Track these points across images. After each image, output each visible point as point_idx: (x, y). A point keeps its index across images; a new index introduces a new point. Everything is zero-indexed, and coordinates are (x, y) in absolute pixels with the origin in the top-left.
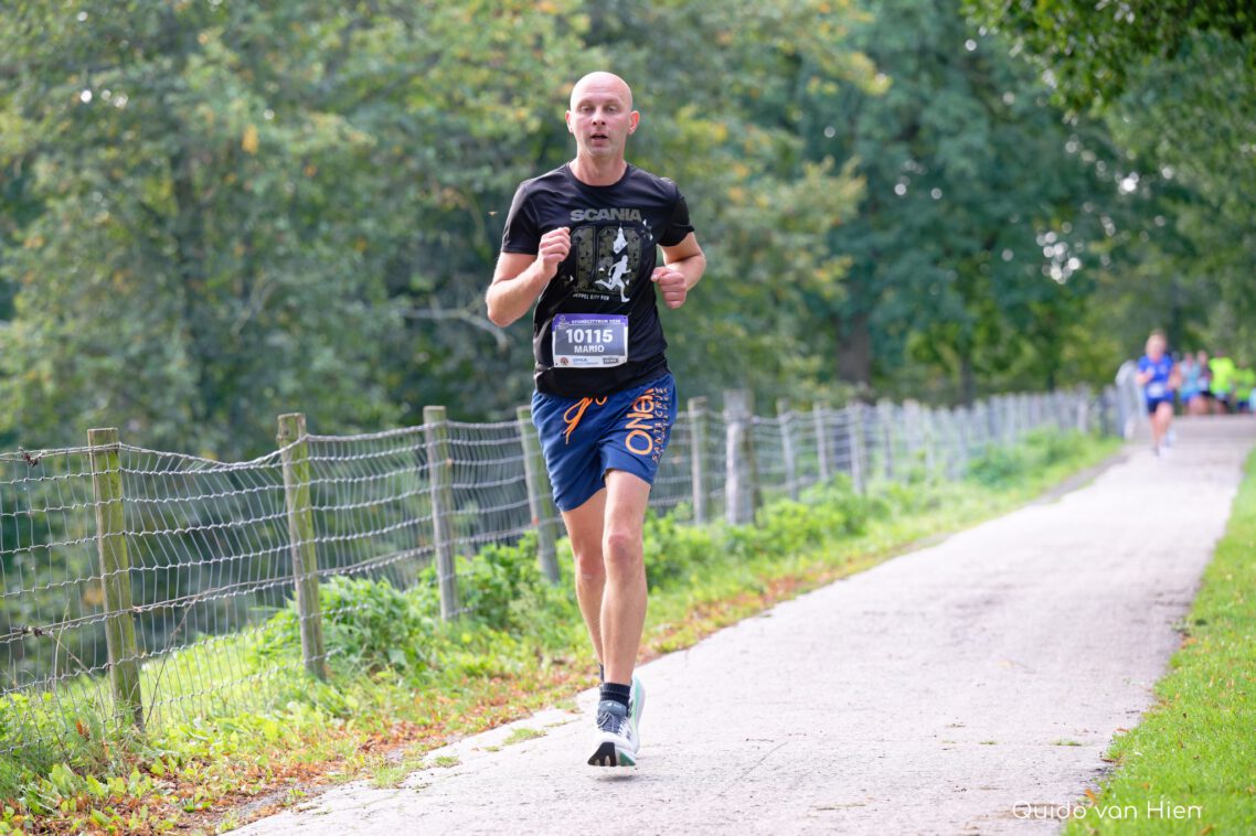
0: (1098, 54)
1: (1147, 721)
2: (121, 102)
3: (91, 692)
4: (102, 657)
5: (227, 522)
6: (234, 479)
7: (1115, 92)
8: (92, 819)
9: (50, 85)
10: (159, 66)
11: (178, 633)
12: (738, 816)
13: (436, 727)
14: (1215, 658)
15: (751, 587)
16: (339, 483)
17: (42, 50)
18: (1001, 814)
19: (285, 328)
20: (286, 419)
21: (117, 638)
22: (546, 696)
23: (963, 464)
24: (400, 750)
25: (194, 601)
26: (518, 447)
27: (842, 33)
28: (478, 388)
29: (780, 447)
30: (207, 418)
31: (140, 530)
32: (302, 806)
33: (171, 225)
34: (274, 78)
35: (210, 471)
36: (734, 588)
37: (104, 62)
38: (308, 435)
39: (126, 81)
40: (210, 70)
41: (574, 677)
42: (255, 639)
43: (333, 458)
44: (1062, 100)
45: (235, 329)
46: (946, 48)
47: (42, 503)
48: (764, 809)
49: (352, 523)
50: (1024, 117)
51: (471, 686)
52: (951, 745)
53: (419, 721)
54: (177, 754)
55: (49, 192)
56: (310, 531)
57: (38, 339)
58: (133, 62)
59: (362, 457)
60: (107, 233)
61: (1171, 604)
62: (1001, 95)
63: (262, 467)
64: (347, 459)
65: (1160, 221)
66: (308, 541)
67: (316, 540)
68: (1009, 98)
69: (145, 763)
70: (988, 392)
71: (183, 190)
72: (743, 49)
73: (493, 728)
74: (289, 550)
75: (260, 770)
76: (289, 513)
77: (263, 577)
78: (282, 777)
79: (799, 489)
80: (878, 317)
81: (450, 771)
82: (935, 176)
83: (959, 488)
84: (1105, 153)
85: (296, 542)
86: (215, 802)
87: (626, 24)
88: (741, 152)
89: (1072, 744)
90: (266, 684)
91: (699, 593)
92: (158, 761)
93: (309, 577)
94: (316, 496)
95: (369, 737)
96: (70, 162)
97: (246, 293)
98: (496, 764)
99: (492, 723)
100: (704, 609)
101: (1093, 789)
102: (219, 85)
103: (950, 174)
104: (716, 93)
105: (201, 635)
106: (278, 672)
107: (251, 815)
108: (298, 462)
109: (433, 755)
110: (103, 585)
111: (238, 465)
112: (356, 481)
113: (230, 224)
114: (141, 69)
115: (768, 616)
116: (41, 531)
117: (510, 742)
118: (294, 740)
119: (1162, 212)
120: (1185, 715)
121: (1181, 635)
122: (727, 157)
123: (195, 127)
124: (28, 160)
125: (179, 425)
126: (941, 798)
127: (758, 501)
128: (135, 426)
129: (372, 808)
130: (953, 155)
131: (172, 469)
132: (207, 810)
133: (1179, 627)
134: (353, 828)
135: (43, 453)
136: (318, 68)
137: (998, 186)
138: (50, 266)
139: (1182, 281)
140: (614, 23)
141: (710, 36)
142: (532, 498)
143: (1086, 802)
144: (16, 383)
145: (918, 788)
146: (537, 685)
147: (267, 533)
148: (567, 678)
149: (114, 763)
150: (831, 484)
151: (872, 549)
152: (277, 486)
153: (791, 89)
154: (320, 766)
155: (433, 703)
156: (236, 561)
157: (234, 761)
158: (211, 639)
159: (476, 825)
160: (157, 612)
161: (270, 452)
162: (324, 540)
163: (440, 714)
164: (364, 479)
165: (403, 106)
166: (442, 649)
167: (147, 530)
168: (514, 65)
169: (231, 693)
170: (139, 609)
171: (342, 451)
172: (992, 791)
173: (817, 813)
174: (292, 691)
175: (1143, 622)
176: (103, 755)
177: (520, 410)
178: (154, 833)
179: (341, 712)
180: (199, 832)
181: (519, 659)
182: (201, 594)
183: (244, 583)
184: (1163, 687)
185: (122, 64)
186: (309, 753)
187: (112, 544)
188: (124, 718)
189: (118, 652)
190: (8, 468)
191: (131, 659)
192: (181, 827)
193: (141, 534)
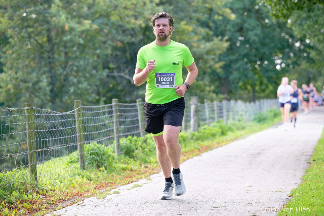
1: (300, 186)
2: (34, 16)
3: (24, 172)
4: (27, 163)
6: (63, 117)
8: (24, 206)
9: (15, 11)
10: (44, 7)
11: (47, 157)
12: (192, 208)
13: (114, 183)
14: (318, 170)
15: (197, 148)
16: (90, 118)
17: (14, 2)
20: (77, 102)
21: (31, 158)
22: (143, 176)
23: (253, 117)
24: (105, 189)
25: (51, 149)
26: (137, 110)
27: (223, 3)
29: (205, 112)
31: (37, 129)
32: (79, 203)
35: (56, 115)
36: (192, 148)
37: (29, 5)
38: (82, 106)
39: (35, 11)
40: (57, 8)
41: (150, 171)
42: (67, 159)
43: (88, 112)
46: (250, 8)
47: (11, 122)
48: (199, 207)
49: (93, 129)
50: (271, 26)
51: (123, 172)
52: (249, 191)
53: (109, 182)
54: (46, 189)
56: (82, 131)
57: (9, 78)
58: (37, 5)
59: (96, 112)
60: (30, 51)
61: (306, 155)
62: (265, 20)
63: (70, 114)
65: (305, 55)
66: (81, 134)
67: (84, 133)
68: (267, 21)
70: (259, 98)
71: (49, 40)
72: (197, 7)
73: (129, 184)
74: (76, 136)
75: (68, 194)
76: (77, 126)
77: (70, 143)
78: (73, 195)
79: (210, 123)
80: (231, 78)
81: (117, 195)
82: (247, 41)
83: (251, 123)
84: (292, 36)
85: (78, 134)
86: (56, 202)
88: (196, 34)
89: (280, 192)
90: (69, 171)
91: (184, 150)
92: (41, 190)
93: (81, 143)
94: (84, 122)
95: (96, 185)
97: (65, 67)
98: (130, 193)
99: (129, 182)
100: (184, 154)
101: (285, 204)
102: (58, 12)
103: (251, 40)
104: (191, 18)
105: (53, 157)
106: (73, 168)
107: (65, 205)
108: (79, 113)
109: (113, 191)
110: (28, 144)
111: (63, 113)
113: (61, 49)
114: (39, 7)
115: (201, 156)
116: (12, 130)
117: (133, 188)
118: (77, 185)
119: (306, 52)
120: (310, 185)
121: (309, 164)
122: (193, 34)
123: (53, 23)
126: (246, 205)
127: (199, 126)
129: (97, 204)
130: (252, 36)
131: (46, 114)
132: (54, 204)
133: (308, 162)
134: (92, 209)
135: (13, 109)
136: (86, 8)
137: (263, 45)
138: (14, 59)
139: (311, 70)
141: (189, 3)
142: (140, 124)
143: (283, 207)
144: (4, 90)
145: (240, 202)
146: (140, 173)
147: (71, 131)
148: (148, 171)
149: (29, 191)
150: (218, 122)
151: (229, 139)
152: (74, 119)
153: (210, 18)
154: (83, 193)
155: (113, 177)
156: (63, 138)
157: (61, 191)
158: (55, 159)
159: (124, 209)
160: (42, 151)
161: (72, 110)
162: (86, 133)
163: (115, 180)
164: (96, 118)
165: (109, 19)
166: (116, 163)
167: (40, 130)
168: (138, 10)
169: (61, 173)
170: (37, 151)
171: (91, 110)
172: (259, 204)
173: (213, 208)
174: (76, 173)
175: (299, 160)
176: (27, 189)
177: (137, 100)
178: (40, 209)
179: (89, 179)
180: (52, 210)
181: (136, 166)
182: (53, 147)
183: (64, 144)
184: (304, 177)
185: (35, 6)
186: (81, 189)
187: (30, 133)
188: (32, 179)
189: (31, 162)
190: (3, 112)
191: (35, 164)
192: (47, 208)
193: (38, 131)
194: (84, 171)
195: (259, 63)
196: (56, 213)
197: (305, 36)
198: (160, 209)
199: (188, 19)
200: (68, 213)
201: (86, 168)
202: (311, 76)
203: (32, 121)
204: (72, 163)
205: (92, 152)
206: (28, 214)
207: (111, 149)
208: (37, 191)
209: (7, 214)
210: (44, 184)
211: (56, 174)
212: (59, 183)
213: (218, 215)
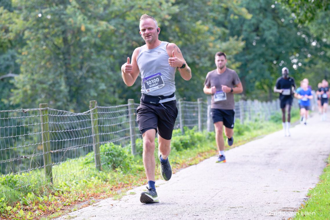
0: (308, 9)
1: (317, 186)
2: (49, 17)
3: (39, 173)
4: (42, 165)
5: (76, 129)
6: (78, 117)
7: (312, 19)
8: (39, 207)
9: (30, 12)
10: (60, 8)
11: (62, 158)
12: (209, 209)
13: (130, 184)
15: (213, 148)
16: (105, 119)
17: (29, 3)
18: (279, 210)
19: (92, 77)
20: (92, 102)
21: (46, 159)
23: (269, 117)
24: (121, 190)
25: (66, 150)
27: (239, 3)
30: (71, 101)
31: (53, 130)
32: (94, 204)
33: (62, 50)
34: (90, 11)
35: (72, 115)
36: (209, 148)
37: (45, 6)
38: (97, 106)
39: (51, 12)
40: (73, 9)
42: (82, 160)
43: (104, 113)
44: (298, 21)
45: (78, 78)
46: (266, 7)
47: (27, 123)
48: (216, 208)
49: (108, 129)
50: (287, 26)
51: (139, 173)
52: (266, 191)
53: (125, 182)
54: (62, 190)
56: (97, 132)
57: (26, 79)
58: (53, 6)
59: (112, 112)
60: (45, 52)
61: (324, 155)
62: (281, 20)
63: (85, 114)
64: (108, 113)
65: (322, 53)
66: (97, 134)
67: (99, 134)
68: (283, 20)
71: (65, 40)
72: (213, 6)
73: (145, 185)
74: (92, 137)
75: (84, 195)
76: (92, 127)
77: (85, 144)
78: (89, 197)
80: (248, 77)
81: (133, 196)
82: (263, 41)
83: (268, 123)
84: (308, 35)
85: (94, 134)
86: (72, 203)
88: (212, 33)
89: (298, 192)
90: (85, 172)
91: (200, 150)
92: (57, 192)
93: (97, 144)
94: (99, 122)
95: (112, 186)
96: (35, 32)
97: (81, 68)
99: (145, 183)
100: (200, 154)
101: (303, 204)
102: (75, 13)
103: (267, 41)
104: (206, 18)
105: (68, 159)
106: (89, 168)
107: (81, 207)
108: (95, 113)
109: (129, 191)
110: (43, 145)
111: (79, 114)
112: (110, 118)
113: (78, 50)
114: (55, 8)
116: (27, 130)
118: (92, 186)
119: (323, 51)
120: (327, 185)
121: (326, 163)
122: (209, 34)
123: (68, 24)
124: (24, 31)
125: (64, 103)
126: (263, 205)
128: (51, 103)
130: (269, 35)
131: (62, 114)
132: (69, 205)
133: (326, 161)
134: (108, 211)
135: (27, 110)
136: (102, 9)
137: (280, 44)
138: (30, 60)
139: (328, 69)
141: (205, 3)
143: (301, 207)
144: (20, 91)
145: (257, 203)
146: (157, 173)
147: (86, 131)
149: (45, 192)
151: (245, 139)
152: (89, 120)
153: (226, 18)
154: (99, 194)
156: (78, 139)
157: (77, 192)
158: (71, 160)
159: (140, 211)
160: (57, 152)
161: (87, 111)
162: (101, 134)
163: (131, 181)
164: (112, 118)
165: (124, 19)
166: (132, 163)
167: (55, 131)
168: (153, 10)
169: (76, 174)
170: (52, 152)
171: (106, 111)
173: (230, 209)
174: (92, 174)
175: (316, 159)
176: (42, 190)
178: (55, 211)
179: (106, 180)
180: (67, 211)
182: (69, 148)
183: (80, 145)
184: (322, 177)
185: (50, 7)
186: (97, 190)
187: (45, 135)
188: (48, 180)
189: (46, 163)
190: (18, 113)
191: (50, 165)
192: (63, 210)
193: (53, 132)
194: (101, 172)
195: (275, 62)
196: (71, 214)
197: (321, 35)
198: (176, 210)
199: (204, 19)
200: (83, 214)
201: (102, 169)
203: (47, 122)
204: (87, 164)
205: (108, 152)
206: (43, 216)
207: (127, 150)
208: (53, 193)
209: (23, 216)
210: (59, 185)
211: (72, 175)
212: (75, 184)
213: (235, 216)
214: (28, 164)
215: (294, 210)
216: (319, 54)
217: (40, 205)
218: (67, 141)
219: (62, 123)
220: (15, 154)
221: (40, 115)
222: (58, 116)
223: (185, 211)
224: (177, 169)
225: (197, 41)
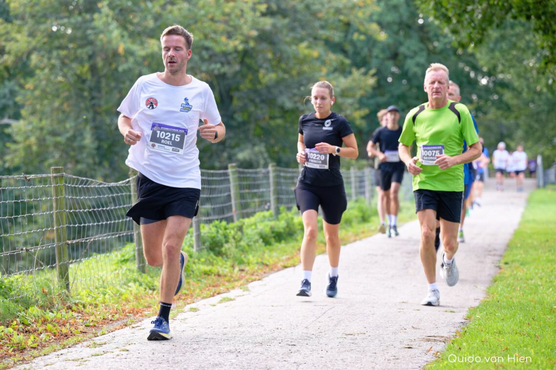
1: (482, 303)
2: (69, 31)
3: (48, 275)
4: (54, 262)
5: (107, 207)
6: (111, 190)
7: (479, 42)
8: (48, 328)
9: (39, 23)
10: (85, 18)
11: (85, 253)
12: (312, 336)
13: (190, 295)
14: (511, 278)
17: (37, 8)
18: (421, 340)
21: (60, 253)
22: (238, 284)
24: (175, 304)
25: (92, 240)
26: (228, 181)
27: (367, 15)
28: (211, 156)
30: (100, 164)
31: (71, 209)
32: (134, 325)
33: (88, 83)
34: (131, 23)
37: (62, 15)
39: (71, 23)
40: (104, 19)
41: (248, 277)
42: (116, 256)
44: (457, 44)
46: (410, 22)
47: (30, 197)
48: (323, 334)
50: (441, 52)
51: (205, 278)
52: (402, 310)
53: (183, 292)
54: (83, 302)
55: (37, 67)
57: (30, 128)
58: (73, 16)
60: (61, 86)
61: (494, 255)
62: (433, 43)
63: (122, 185)
65: (496, 97)
68: (436, 44)
69: (69, 306)
71: (93, 69)
72: (326, 21)
73: (213, 296)
75: (117, 310)
77: (121, 230)
78: (126, 313)
81: (195, 314)
82: (404, 74)
84: (476, 68)
86: (98, 323)
87: (279, 7)
88: (324, 63)
90: (121, 275)
92: (75, 305)
96: (47, 56)
98: (215, 311)
99: (213, 294)
101: (459, 330)
102: (107, 24)
103: (410, 74)
104: (316, 38)
105: (94, 254)
106: (126, 270)
107: (112, 328)
109: (188, 307)
110: (55, 232)
111: (112, 184)
113: (113, 84)
114: (76, 19)
116: (30, 208)
117: (221, 302)
118: (131, 298)
119: (497, 92)
120: (498, 302)
121: (498, 268)
122: (318, 64)
123: (98, 43)
124: (29, 54)
125: (88, 165)
126: (397, 332)
128: (69, 166)
130: (412, 66)
131: (85, 184)
132: (95, 326)
133: (497, 265)
135: (32, 176)
136: (151, 21)
138: (36, 98)
139: (504, 122)
140: (274, 7)
141: (314, 14)
142: (233, 202)
143: (456, 336)
144: (20, 146)
145: (387, 328)
146: (232, 279)
147: (123, 212)
148: (245, 276)
149: (57, 305)
150: (357, 201)
151: (373, 228)
152: (128, 193)
153: (346, 36)
154: (142, 309)
155: (189, 285)
156: (110, 224)
157: (106, 306)
158: (99, 256)
160: (77, 243)
161: (125, 179)
163: (192, 290)
166: (194, 263)
167: (74, 209)
168: (231, 23)
169: (106, 278)
170: (70, 242)
172: (418, 330)
173: (345, 336)
174: (131, 278)
175: (482, 262)
176: (53, 302)
177: (230, 165)
178: (72, 334)
179: (152, 288)
180: (91, 335)
181: (226, 268)
182: (95, 237)
183: (113, 233)
184: (490, 290)
185: (69, 17)
186: (138, 304)
187: (59, 215)
188: (61, 287)
189: (60, 260)
190: (17, 181)
191: (66, 262)
192: (84, 332)
193: (71, 211)
194: (144, 275)
196: (97, 340)
197: (495, 67)
198: (261, 336)
199: (311, 39)
200: (116, 340)
201: (146, 270)
202: (505, 132)
204: (124, 263)
206: (52, 342)
209: (21, 342)
210: (79, 295)
211: (100, 279)
213: (353, 347)
214: (31, 262)
215: (445, 340)
216: (491, 98)
217: (48, 325)
218: (93, 226)
219: (85, 198)
220: (12, 246)
221: (51, 184)
222: (80, 186)
223: (275, 339)
224: (265, 273)
225: (299, 74)
